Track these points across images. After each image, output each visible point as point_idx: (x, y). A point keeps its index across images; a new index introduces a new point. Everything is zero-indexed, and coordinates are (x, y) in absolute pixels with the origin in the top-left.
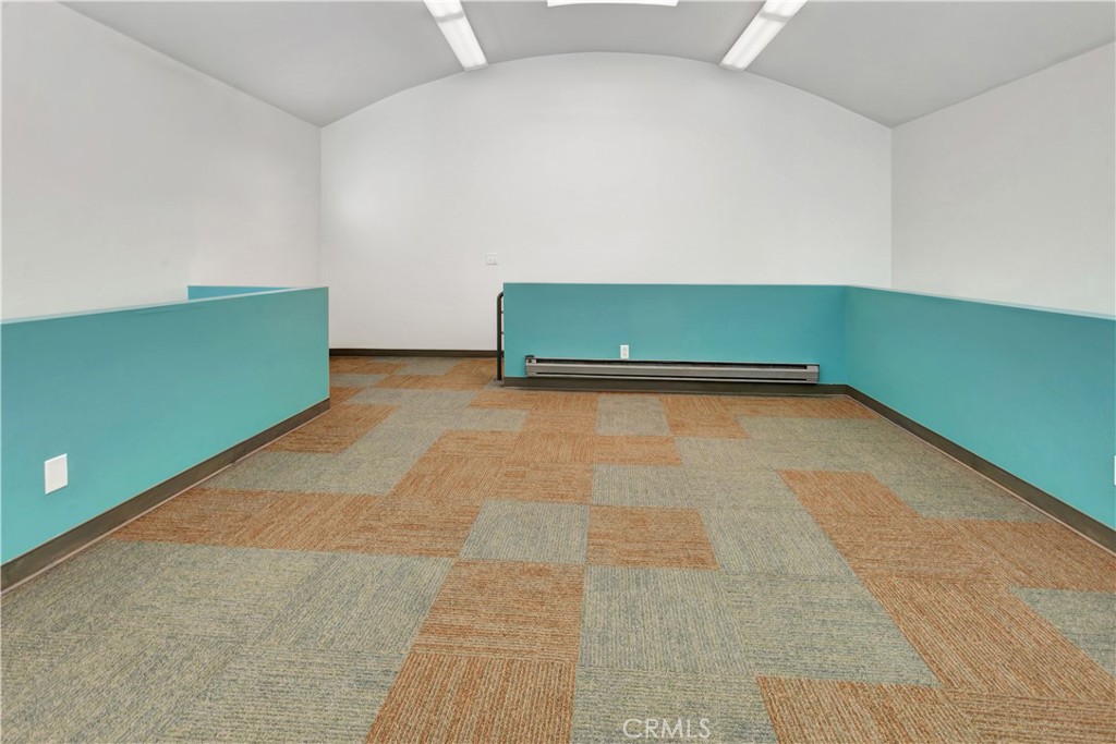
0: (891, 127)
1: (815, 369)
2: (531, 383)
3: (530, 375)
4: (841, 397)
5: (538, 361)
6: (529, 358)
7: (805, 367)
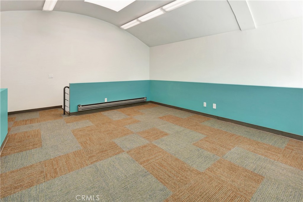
0: (149, 47)
1: (146, 98)
2: (79, 113)
3: (79, 110)
4: (149, 103)
5: (82, 106)
6: (79, 106)
7: (144, 98)
